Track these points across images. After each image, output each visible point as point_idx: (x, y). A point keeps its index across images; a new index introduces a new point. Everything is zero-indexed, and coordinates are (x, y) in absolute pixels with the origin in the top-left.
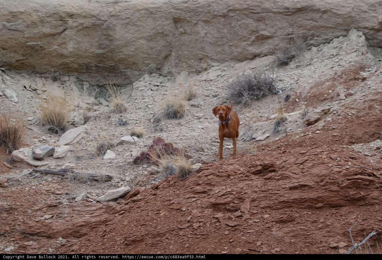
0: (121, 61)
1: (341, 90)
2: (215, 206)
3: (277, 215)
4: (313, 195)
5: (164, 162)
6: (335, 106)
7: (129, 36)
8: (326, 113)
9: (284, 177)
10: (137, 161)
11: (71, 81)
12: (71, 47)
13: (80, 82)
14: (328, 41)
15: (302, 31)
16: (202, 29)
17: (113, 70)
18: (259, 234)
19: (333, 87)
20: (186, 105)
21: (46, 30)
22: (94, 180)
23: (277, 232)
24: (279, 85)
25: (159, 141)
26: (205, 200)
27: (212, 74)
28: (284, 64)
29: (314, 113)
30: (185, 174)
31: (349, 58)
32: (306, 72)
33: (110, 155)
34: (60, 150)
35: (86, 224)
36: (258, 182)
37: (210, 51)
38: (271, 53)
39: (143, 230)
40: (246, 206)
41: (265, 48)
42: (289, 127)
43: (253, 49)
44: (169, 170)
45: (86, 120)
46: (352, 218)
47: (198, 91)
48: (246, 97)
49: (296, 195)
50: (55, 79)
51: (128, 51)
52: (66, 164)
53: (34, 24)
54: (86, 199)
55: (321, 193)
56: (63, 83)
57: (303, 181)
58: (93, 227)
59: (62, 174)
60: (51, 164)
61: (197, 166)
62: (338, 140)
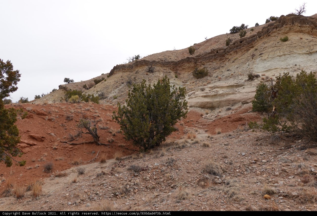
0: (214, 107)
1: (239, 109)
2: (224, 122)
3: (231, 122)
4: (235, 120)
5: (218, 117)
6: (238, 110)
7: (215, 104)
8: (237, 111)
9: (231, 118)
10: (216, 117)
11: (209, 109)
12: (209, 105)
13: (210, 109)
14: (237, 103)
15: (234, 102)
16: (223, 103)
17: (213, 108)
18: (229, 124)
19: (238, 108)
20: (221, 111)
21: (206, 104)
22: (211, 119)
23: (231, 124)
24: (232, 108)
25: (218, 115)
26: (223, 121)
27: (224, 108)
28: (232, 106)
29: (236, 111)
30: (220, 118)
31: (240, 105)
32: (235, 107)
33: (213, 116)
34: (207, 116)
35: (210, 124)
36: (229, 119)
37: (224, 105)
38: (231, 105)
39: (216, 124)
40: (227, 121)
41: (230, 104)
42: (233, 113)
43: (229, 105)
44: (219, 118)
45: (210, 113)
46: (240, 122)
47: (222, 109)
48: (228, 110)
49: (233, 120)
50: (207, 109)
51: (215, 106)
52: (208, 118)
53: (204, 103)
54: (210, 121)
55: (236, 120)
56: (208, 109)
57: (234, 118)
58: (211, 124)
59: (207, 119)
60: (206, 118)
61: (222, 117)
62: (239, 114)
